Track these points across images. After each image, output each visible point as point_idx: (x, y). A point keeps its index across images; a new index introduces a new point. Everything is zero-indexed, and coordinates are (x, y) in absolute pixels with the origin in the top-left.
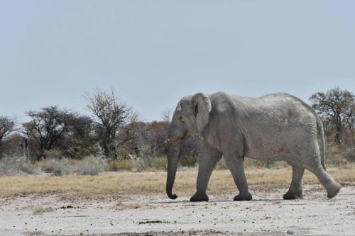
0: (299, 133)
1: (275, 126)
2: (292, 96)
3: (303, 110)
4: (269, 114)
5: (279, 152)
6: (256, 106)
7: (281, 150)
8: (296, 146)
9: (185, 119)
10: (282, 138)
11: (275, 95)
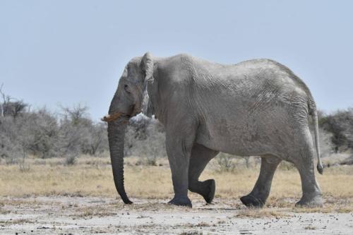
0: (278, 114)
1: (244, 103)
2: (278, 64)
3: (288, 83)
4: (238, 86)
5: (252, 141)
6: (222, 76)
7: (255, 138)
8: (277, 131)
9: (131, 89)
10: (254, 121)
11: (255, 61)
